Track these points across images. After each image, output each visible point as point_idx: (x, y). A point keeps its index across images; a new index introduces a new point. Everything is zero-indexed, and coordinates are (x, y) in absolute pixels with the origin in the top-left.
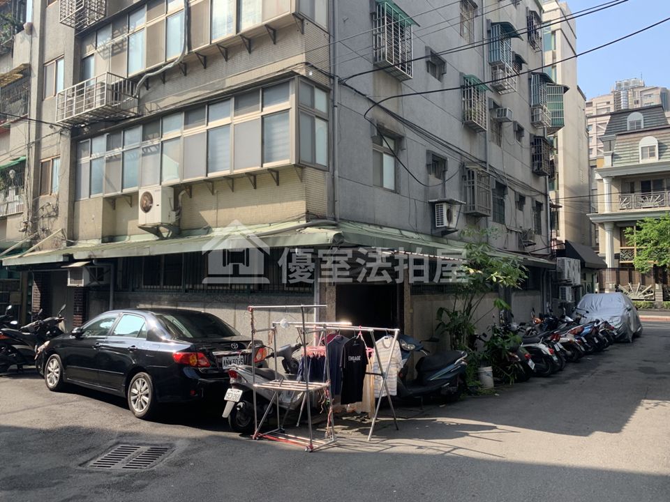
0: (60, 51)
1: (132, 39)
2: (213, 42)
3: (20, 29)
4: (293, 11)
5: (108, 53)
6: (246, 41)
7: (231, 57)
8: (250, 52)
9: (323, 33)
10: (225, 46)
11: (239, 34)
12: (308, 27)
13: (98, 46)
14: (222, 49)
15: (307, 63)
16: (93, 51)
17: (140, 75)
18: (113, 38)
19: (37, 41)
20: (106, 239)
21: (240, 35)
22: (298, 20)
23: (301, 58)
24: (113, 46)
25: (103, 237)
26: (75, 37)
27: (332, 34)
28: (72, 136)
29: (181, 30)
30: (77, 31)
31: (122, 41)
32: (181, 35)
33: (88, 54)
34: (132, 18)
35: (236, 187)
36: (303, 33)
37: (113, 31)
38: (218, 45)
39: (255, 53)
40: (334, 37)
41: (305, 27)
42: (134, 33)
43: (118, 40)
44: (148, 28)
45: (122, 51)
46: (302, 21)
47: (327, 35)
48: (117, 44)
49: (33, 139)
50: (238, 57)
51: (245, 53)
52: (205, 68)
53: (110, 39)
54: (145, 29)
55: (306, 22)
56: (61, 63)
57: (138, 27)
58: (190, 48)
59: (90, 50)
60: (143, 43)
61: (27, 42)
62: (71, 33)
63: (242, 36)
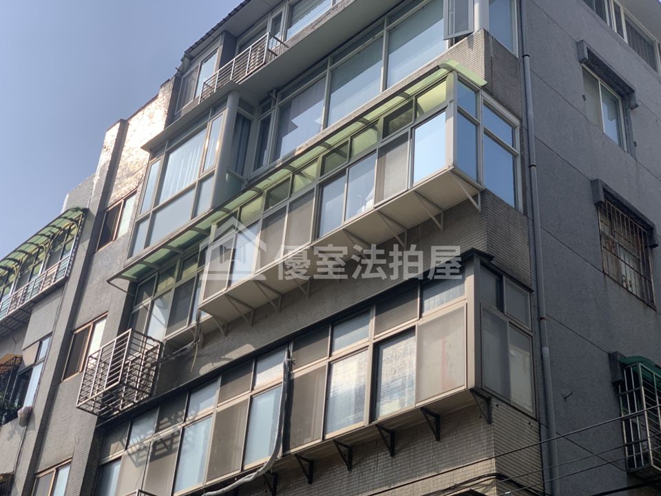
0: (66, 453)
1: (189, 433)
2: (328, 436)
3: (12, 416)
4: (472, 384)
5: (145, 456)
6: (386, 434)
7: (359, 463)
8: (393, 454)
9: (526, 420)
10: (348, 444)
11: (373, 423)
12: (498, 410)
13: (131, 443)
14: (343, 449)
15: (499, 476)
16: (121, 453)
18: (157, 430)
19: (33, 435)
21: (377, 425)
22: (480, 400)
23: (487, 467)
24: (156, 443)
26: (96, 429)
27: (543, 421)
29: (274, 418)
30: (101, 419)
31: (173, 436)
32: (273, 426)
33: (111, 457)
34: (195, 399)
36: (490, 421)
37: (160, 418)
38: (337, 441)
39: (401, 456)
40: (548, 427)
41: (494, 411)
42: (194, 422)
43: (164, 433)
44: (219, 414)
45: (170, 451)
46: (488, 401)
47: (535, 424)
48: (163, 441)
50: (370, 462)
51: (384, 457)
52: (310, 482)
53: (152, 431)
54: (214, 416)
55: (494, 402)
56: (64, 473)
57: (201, 413)
58: (286, 448)
59: (116, 450)
60: (206, 438)
61: (17, 438)
62: (90, 422)
63: (380, 426)
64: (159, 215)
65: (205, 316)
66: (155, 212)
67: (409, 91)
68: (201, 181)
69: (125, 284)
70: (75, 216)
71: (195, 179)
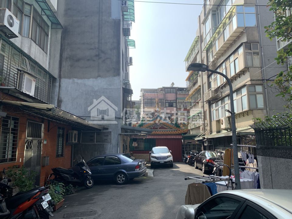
0: (205, 81)
2: (231, 76)
4: (244, 67)
5: (214, 81)
6: (238, 75)
8: (240, 78)
9: (258, 68)
10: (235, 77)
13: (212, 79)
15: (251, 80)
17: (220, 86)
18: (214, 76)
20: (218, 132)
23: (249, 79)
24: (214, 79)
25: (217, 132)
26: (208, 77)
27: (262, 67)
28: (209, 104)
30: (208, 75)
31: (216, 78)
33: (210, 81)
35: (240, 116)
36: (249, 71)
38: (233, 77)
45: (216, 80)
46: (248, 68)
47: (260, 68)
49: (202, 105)
50: (238, 79)
55: (250, 68)
56: (206, 84)
61: (200, 79)
62: (206, 76)
63: (236, 74)
64: (207, 37)
65: (215, 57)
66: (206, 37)
67: (230, 11)
68: (210, 30)
69: (205, 51)
70: (197, 38)
71: (209, 30)
